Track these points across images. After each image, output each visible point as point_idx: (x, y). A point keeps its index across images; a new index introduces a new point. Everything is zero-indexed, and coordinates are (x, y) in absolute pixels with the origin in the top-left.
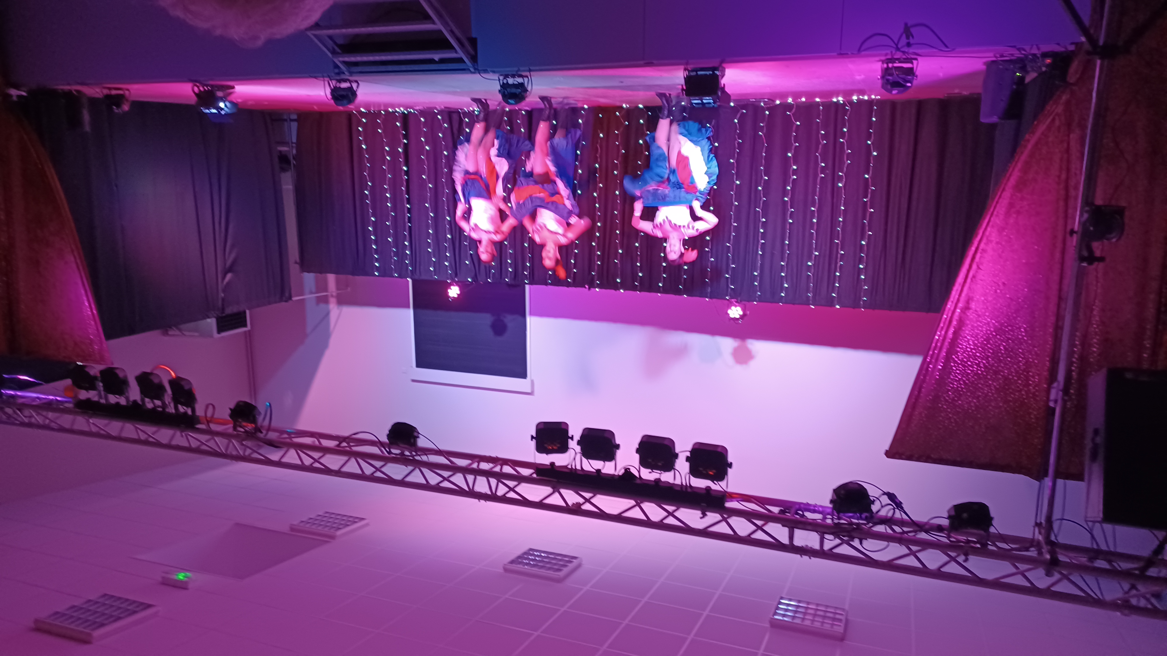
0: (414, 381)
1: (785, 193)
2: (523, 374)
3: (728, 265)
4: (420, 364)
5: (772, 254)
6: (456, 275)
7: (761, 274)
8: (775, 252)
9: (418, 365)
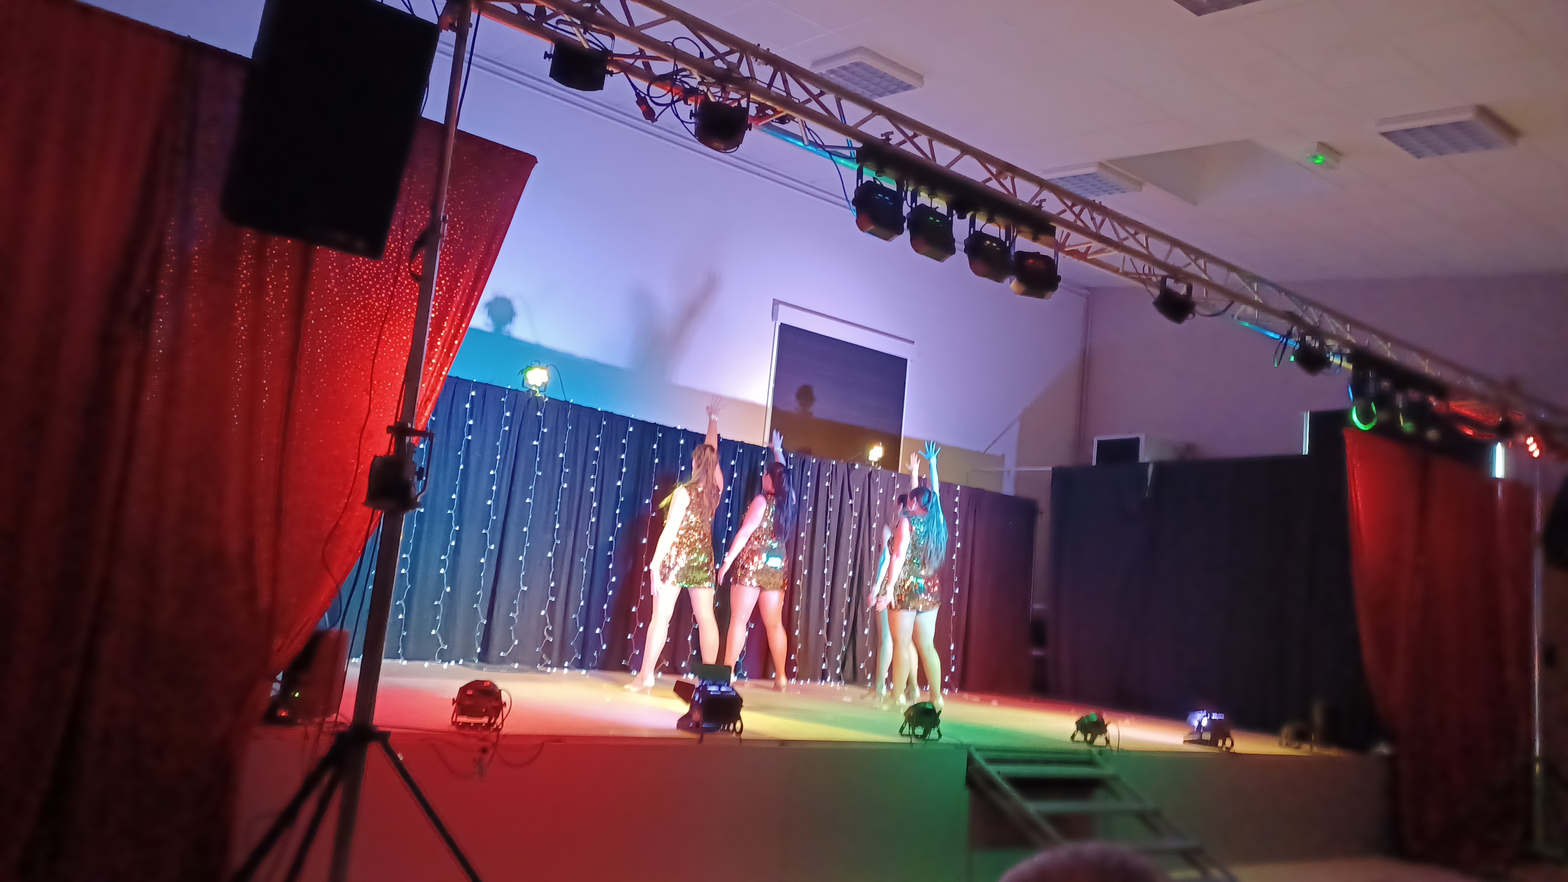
0: (913, 342)
1: (458, 536)
2: (784, 328)
3: (542, 444)
4: (901, 363)
5: (482, 451)
6: (870, 474)
7: (499, 427)
8: (479, 455)
9: (906, 360)
